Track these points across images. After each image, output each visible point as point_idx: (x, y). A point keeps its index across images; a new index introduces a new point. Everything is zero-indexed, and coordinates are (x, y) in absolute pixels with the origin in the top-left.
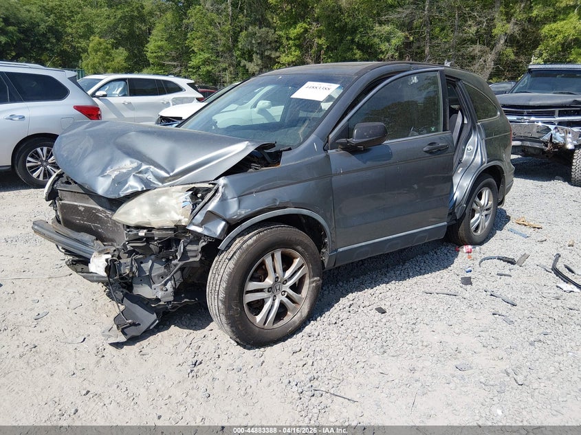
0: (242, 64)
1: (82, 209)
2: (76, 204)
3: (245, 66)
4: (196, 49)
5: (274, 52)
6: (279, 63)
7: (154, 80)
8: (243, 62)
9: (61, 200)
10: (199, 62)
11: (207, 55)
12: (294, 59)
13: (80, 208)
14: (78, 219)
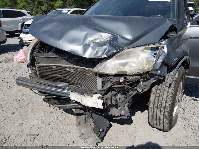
0: (39, 7)
1: (55, 67)
2: (51, 65)
3: (40, 8)
4: (19, 2)
5: (52, 2)
6: (54, 6)
7: (13, 11)
8: (40, 7)
9: (39, 63)
10: (21, 7)
11: (24, 4)
12: (60, 5)
13: (54, 67)
14: (52, 74)
